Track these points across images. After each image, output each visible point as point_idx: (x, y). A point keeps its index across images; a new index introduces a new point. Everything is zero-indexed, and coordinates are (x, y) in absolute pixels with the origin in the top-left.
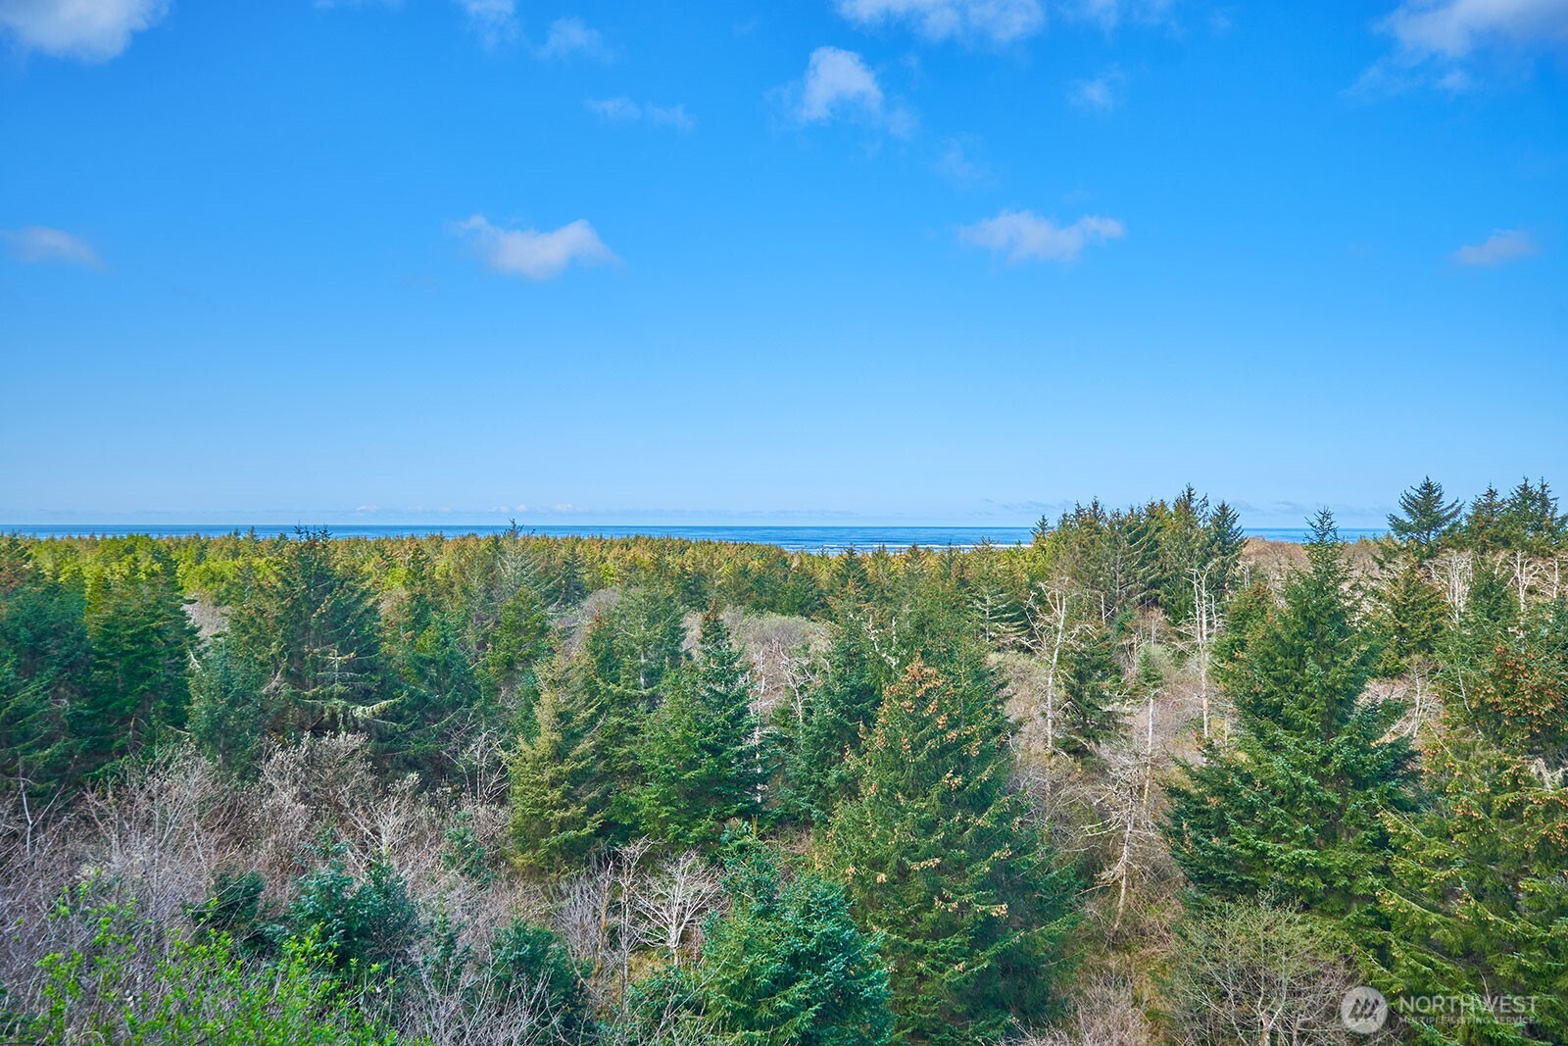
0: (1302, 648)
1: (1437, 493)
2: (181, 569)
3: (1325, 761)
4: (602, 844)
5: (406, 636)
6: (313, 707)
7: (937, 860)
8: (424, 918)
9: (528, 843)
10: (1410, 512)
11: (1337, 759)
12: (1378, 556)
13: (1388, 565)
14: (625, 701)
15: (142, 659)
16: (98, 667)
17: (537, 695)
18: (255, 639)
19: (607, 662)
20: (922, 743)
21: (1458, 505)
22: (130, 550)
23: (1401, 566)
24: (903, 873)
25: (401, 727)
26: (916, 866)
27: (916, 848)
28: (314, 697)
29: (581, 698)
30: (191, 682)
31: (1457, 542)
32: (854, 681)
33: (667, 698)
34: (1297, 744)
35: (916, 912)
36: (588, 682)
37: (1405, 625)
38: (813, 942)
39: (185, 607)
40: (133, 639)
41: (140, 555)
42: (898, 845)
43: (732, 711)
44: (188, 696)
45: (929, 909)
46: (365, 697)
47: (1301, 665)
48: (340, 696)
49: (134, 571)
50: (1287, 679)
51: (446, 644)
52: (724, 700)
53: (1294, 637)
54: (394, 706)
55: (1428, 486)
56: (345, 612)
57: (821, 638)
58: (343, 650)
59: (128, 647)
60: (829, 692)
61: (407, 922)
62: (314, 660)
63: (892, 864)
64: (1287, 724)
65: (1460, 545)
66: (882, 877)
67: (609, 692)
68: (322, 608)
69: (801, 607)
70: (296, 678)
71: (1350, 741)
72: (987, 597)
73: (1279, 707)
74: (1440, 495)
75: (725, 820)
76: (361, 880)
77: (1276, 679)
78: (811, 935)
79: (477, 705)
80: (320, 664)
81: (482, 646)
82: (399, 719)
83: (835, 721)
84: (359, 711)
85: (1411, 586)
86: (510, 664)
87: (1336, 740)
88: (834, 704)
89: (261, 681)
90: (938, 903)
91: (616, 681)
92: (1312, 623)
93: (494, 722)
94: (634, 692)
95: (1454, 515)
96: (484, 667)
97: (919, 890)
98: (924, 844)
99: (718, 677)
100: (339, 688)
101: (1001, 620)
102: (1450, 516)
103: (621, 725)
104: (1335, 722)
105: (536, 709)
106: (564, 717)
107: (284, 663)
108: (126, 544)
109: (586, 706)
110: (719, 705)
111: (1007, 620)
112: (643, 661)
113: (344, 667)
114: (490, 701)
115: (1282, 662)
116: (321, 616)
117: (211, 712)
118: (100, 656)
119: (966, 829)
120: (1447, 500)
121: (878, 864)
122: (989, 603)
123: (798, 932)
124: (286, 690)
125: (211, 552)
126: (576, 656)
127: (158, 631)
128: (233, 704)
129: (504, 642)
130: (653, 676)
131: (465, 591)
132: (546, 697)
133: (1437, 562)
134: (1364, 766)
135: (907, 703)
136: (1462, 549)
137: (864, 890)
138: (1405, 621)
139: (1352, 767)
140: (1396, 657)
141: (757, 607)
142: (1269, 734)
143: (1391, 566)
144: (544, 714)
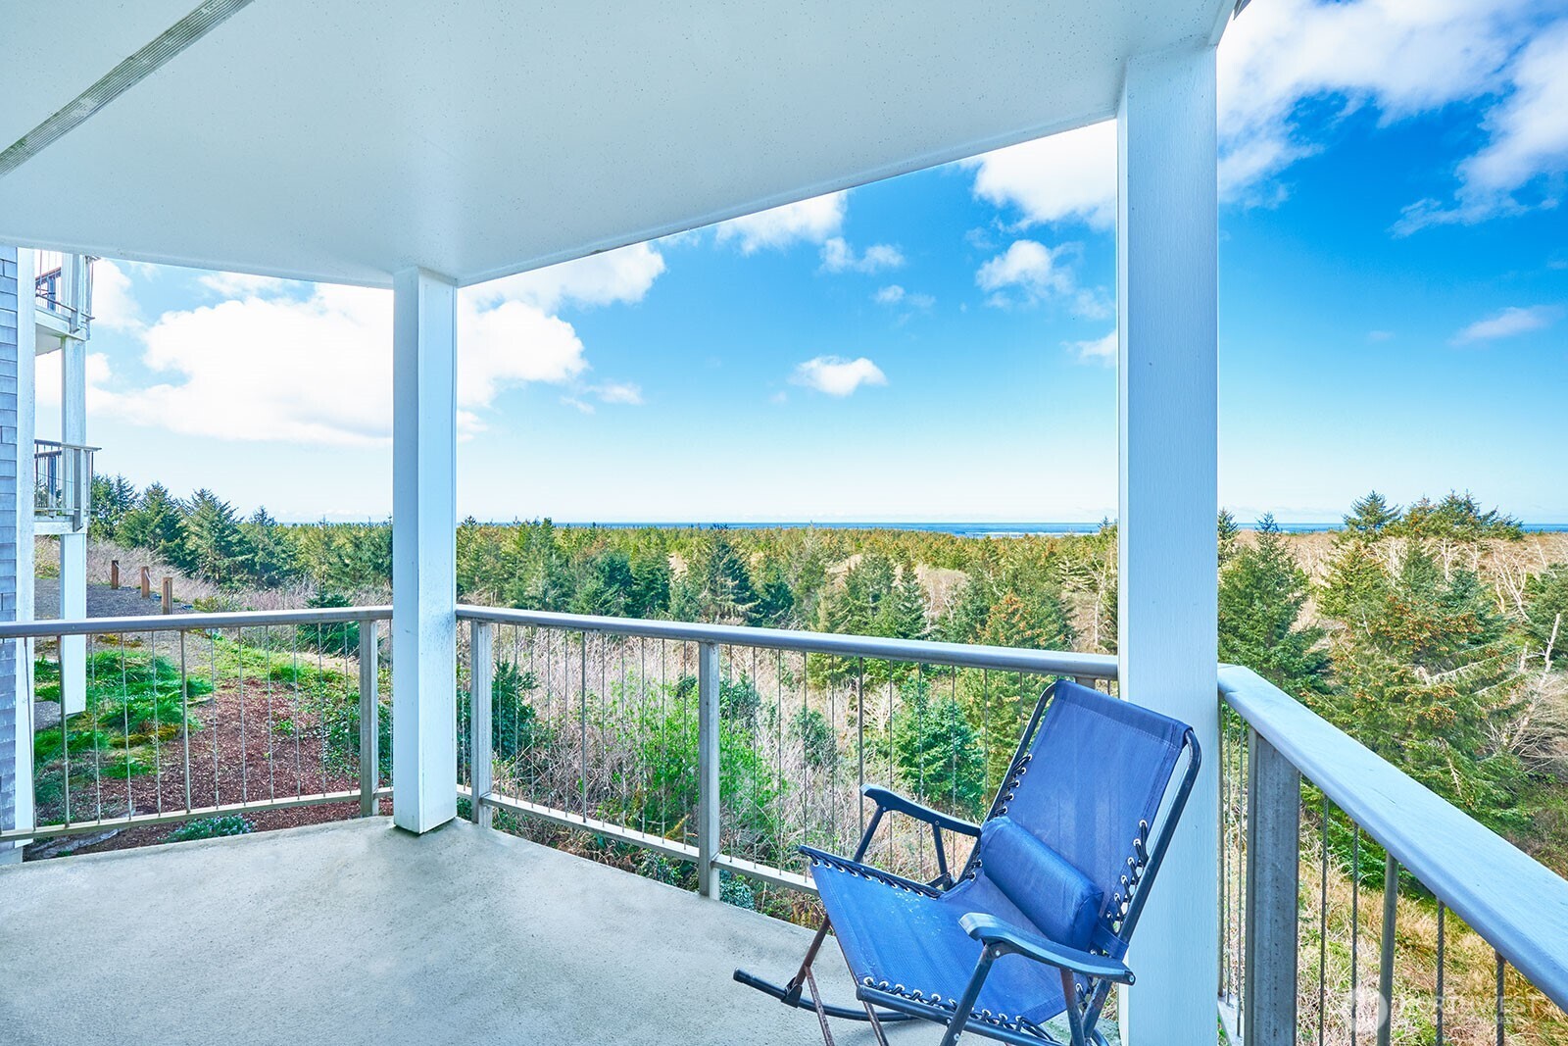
0: (1252, 594)
1: (1381, 501)
2: (668, 542)
3: (1267, 660)
4: (847, 677)
5: (762, 575)
6: (720, 605)
7: (1019, 698)
8: (763, 701)
9: (815, 674)
10: (1358, 513)
11: (1274, 660)
12: (1335, 541)
13: (1341, 546)
14: (862, 609)
15: (652, 581)
16: (635, 584)
17: (818, 604)
18: (696, 573)
19: (854, 590)
20: (1012, 637)
21: (1398, 508)
22: (648, 534)
23: (1351, 546)
24: (1001, 705)
25: (758, 616)
26: (1007, 700)
27: (1007, 691)
28: (721, 600)
29: (839, 606)
30: (671, 592)
31: (1396, 531)
32: (978, 603)
33: (882, 610)
34: (1248, 650)
35: (1008, 723)
36: (843, 599)
37: (1350, 584)
38: (944, 729)
39: (670, 559)
40: (650, 573)
41: (652, 536)
42: (997, 688)
43: (913, 616)
44: (669, 598)
45: (1015, 722)
46: (743, 601)
47: (1251, 604)
48: (733, 600)
49: (649, 543)
50: (1243, 612)
51: (779, 578)
52: (910, 611)
53: (1247, 587)
54: (755, 606)
55: (1374, 497)
56: (735, 562)
57: (963, 579)
58: (734, 579)
59: (647, 576)
60: (965, 608)
61: (756, 703)
62: (721, 584)
63: (994, 698)
64: (1243, 638)
65: (1399, 534)
66: (989, 704)
67: (854, 604)
68: (725, 561)
69: (959, 565)
70: (713, 591)
71: (1284, 650)
72: (1067, 562)
73: (1236, 628)
74: (1383, 503)
75: (910, 670)
76: (736, 680)
77: (1235, 612)
78: (943, 726)
79: (793, 607)
80: (723, 586)
81: (796, 580)
82: (758, 612)
83: (967, 624)
84: (741, 608)
85: (1355, 559)
86: (808, 589)
87: (1274, 648)
88: (968, 615)
89: (699, 592)
90: (1019, 720)
91: (858, 599)
92: (1259, 580)
93: (800, 616)
94: (867, 605)
95: (1395, 514)
96: (795, 589)
97: (1009, 712)
98: (1012, 688)
99: (908, 599)
100: (732, 597)
101: (1076, 574)
102: (1391, 516)
103: (860, 621)
104: (1274, 638)
105: (818, 610)
106: (831, 615)
107: (708, 585)
108: (646, 531)
109: (841, 610)
110: (908, 613)
111: (1080, 574)
112: (871, 590)
113: (733, 588)
114: (798, 606)
115: (1238, 602)
116: (724, 564)
117: (679, 605)
118: (636, 579)
119: (1037, 683)
120: (1389, 506)
121: (987, 697)
122: (1068, 564)
123: (937, 724)
124: (710, 597)
125: (681, 535)
126: (840, 585)
127: (659, 570)
128: (688, 601)
129: (805, 578)
130: (876, 598)
131: (789, 553)
132: (822, 605)
133: (1379, 544)
134: (1294, 664)
135: (1003, 615)
136: (1400, 536)
137: (979, 710)
138: (1351, 581)
139: (1285, 665)
140: (1345, 603)
141: (935, 564)
142: (1231, 643)
143: (1344, 547)
144: (821, 613)
